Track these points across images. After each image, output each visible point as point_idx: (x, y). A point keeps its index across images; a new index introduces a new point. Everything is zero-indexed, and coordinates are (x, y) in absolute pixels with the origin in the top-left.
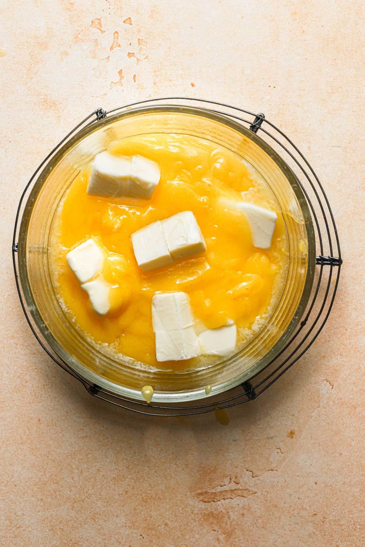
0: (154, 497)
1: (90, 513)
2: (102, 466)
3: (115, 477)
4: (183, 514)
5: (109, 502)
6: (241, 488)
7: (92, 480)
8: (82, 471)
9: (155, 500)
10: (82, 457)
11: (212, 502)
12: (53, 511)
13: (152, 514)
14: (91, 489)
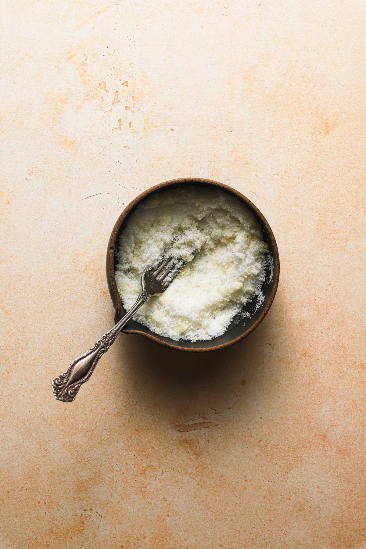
0: (144, 428)
1: (98, 439)
2: (106, 406)
3: (116, 414)
4: (165, 440)
5: (112, 431)
6: (207, 422)
7: (99, 415)
8: (92, 409)
9: (145, 430)
10: (92, 400)
11: (186, 432)
12: (71, 438)
13: (143, 440)
14: (99, 422)
